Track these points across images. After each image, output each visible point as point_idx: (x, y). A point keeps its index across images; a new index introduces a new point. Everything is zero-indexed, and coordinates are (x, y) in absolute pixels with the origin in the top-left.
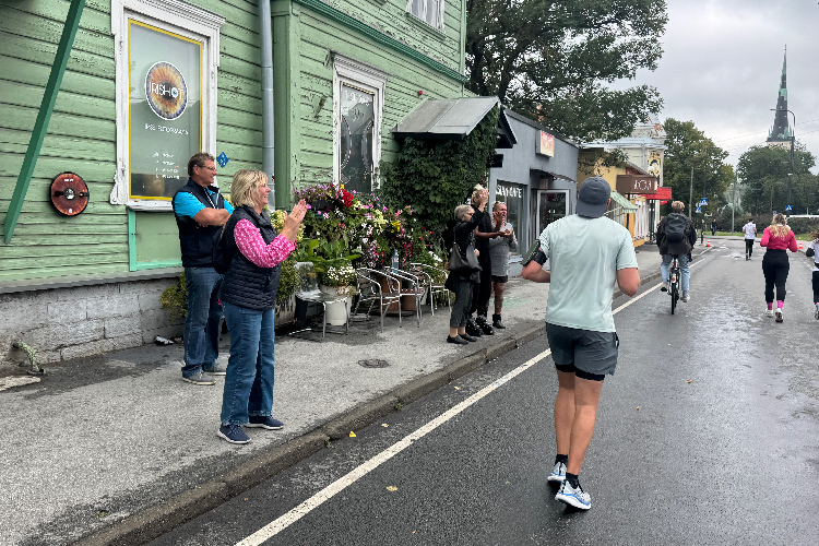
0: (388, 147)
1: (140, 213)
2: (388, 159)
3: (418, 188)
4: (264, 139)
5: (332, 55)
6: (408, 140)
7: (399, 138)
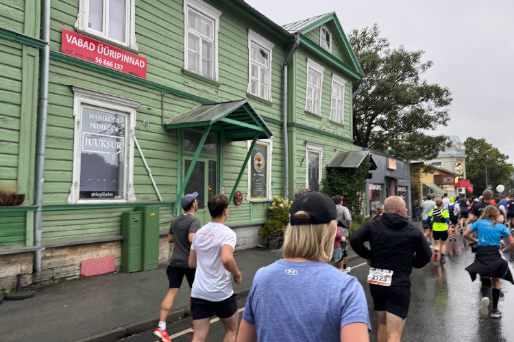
0: (325, 173)
1: (253, 203)
2: (325, 178)
3: (337, 189)
4: (285, 175)
5: (306, 142)
6: (333, 170)
7: (328, 169)
